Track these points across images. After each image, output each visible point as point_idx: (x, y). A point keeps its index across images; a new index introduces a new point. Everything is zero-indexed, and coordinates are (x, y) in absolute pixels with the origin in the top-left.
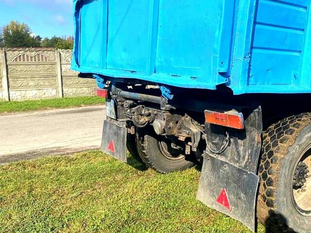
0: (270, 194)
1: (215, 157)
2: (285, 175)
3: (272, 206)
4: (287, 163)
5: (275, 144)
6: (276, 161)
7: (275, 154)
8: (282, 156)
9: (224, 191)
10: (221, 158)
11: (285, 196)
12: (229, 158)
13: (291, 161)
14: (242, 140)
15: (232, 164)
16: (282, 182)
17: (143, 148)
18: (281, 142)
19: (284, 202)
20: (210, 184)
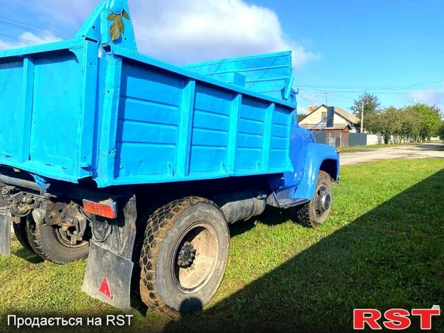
0: (149, 278)
1: (99, 245)
2: (163, 257)
3: (152, 289)
4: (166, 247)
5: (156, 229)
6: (155, 245)
7: (155, 239)
8: (161, 240)
9: (105, 280)
10: (104, 247)
11: (164, 278)
12: (111, 246)
13: (170, 244)
14: (122, 227)
15: (113, 251)
16: (161, 265)
17: (34, 238)
18: (161, 226)
19: (163, 283)
20: (94, 275)
